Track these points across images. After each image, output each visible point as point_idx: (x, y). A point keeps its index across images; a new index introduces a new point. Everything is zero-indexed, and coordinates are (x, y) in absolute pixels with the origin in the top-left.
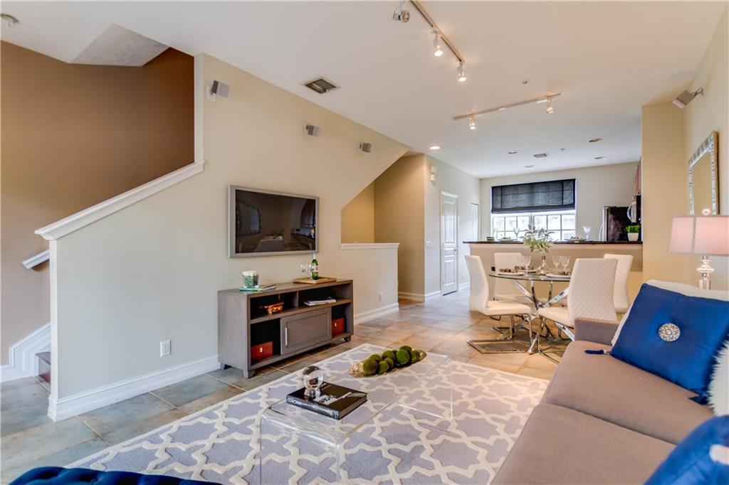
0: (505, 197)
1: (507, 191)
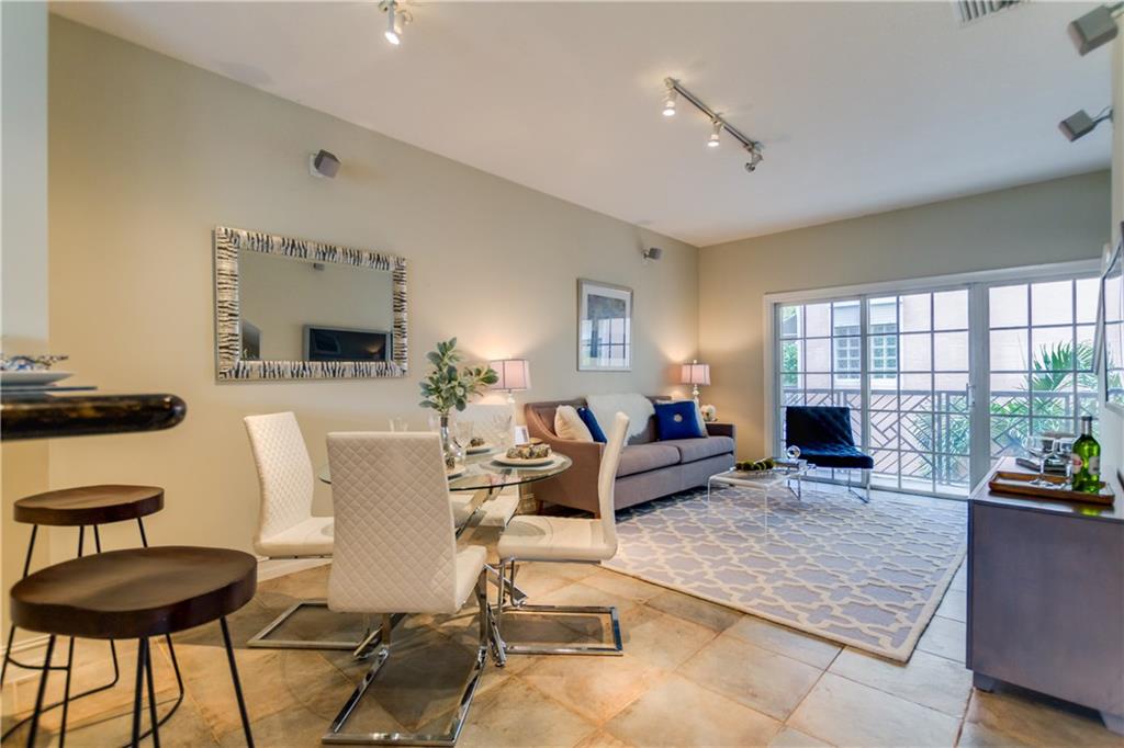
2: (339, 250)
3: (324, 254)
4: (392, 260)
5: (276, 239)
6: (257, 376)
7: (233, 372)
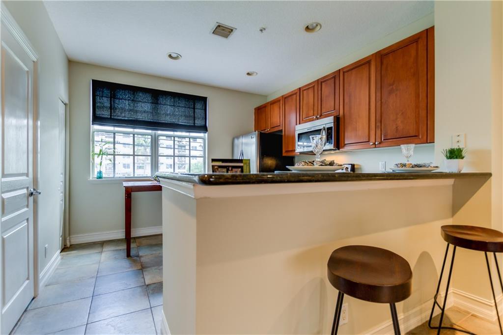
0: (117, 101)
1: (120, 94)
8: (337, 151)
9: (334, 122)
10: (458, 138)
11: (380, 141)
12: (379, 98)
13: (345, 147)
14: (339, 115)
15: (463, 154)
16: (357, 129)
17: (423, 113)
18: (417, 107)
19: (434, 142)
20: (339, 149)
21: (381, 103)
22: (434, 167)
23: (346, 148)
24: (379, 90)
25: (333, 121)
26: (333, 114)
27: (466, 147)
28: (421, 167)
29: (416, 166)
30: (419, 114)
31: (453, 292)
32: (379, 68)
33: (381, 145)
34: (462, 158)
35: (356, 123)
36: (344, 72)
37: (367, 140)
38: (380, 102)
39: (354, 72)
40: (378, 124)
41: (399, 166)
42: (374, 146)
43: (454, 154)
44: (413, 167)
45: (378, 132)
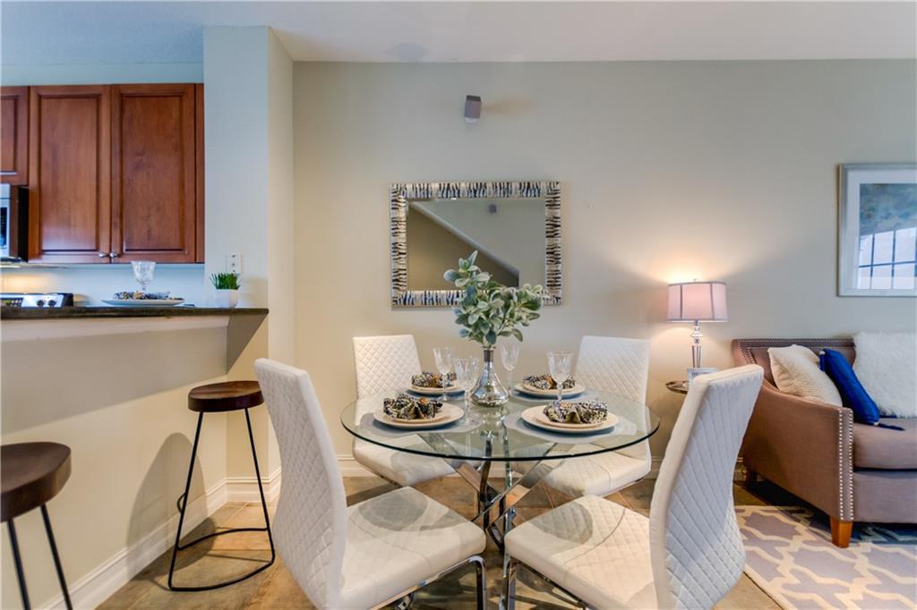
2: (489, 185)
3: (475, 192)
4: (543, 187)
5: (435, 186)
6: (420, 304)
7: (402, 300)
8: (23, 264)
9: (11, 199)
10: (234, 260)
11: (118, 252)
12: (116, 171)
13: (44, 257)
14: (28, 185)
15: (238, 282)
16: (72, 222)
17: (190, 215)
18: (182, 202)
19: (203, 263)
20: (26, 259)
21: (122, 181)
22: (176, 299)
23: (47, 260)
24: (118, 157)
25: (8, 196)
26: (11, 179)
27: (242, 273)
28: (156, 298)
29: (149, 297)
30: (183, 214)
31: (227, 483)
32: (118, 116)
33: (121, 260)
34: (236, 288)
35: (70, 210)
36: (40, 97)
37: (94, 248)
38: (118, 180)
39: (64, 103)
40: (116, 220)
41: (122, 296)
42: (107, 260)
43: (227, 282)
44: (141, 298)
45: (116, 235)
